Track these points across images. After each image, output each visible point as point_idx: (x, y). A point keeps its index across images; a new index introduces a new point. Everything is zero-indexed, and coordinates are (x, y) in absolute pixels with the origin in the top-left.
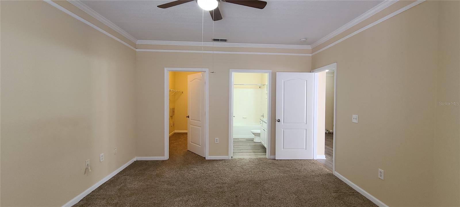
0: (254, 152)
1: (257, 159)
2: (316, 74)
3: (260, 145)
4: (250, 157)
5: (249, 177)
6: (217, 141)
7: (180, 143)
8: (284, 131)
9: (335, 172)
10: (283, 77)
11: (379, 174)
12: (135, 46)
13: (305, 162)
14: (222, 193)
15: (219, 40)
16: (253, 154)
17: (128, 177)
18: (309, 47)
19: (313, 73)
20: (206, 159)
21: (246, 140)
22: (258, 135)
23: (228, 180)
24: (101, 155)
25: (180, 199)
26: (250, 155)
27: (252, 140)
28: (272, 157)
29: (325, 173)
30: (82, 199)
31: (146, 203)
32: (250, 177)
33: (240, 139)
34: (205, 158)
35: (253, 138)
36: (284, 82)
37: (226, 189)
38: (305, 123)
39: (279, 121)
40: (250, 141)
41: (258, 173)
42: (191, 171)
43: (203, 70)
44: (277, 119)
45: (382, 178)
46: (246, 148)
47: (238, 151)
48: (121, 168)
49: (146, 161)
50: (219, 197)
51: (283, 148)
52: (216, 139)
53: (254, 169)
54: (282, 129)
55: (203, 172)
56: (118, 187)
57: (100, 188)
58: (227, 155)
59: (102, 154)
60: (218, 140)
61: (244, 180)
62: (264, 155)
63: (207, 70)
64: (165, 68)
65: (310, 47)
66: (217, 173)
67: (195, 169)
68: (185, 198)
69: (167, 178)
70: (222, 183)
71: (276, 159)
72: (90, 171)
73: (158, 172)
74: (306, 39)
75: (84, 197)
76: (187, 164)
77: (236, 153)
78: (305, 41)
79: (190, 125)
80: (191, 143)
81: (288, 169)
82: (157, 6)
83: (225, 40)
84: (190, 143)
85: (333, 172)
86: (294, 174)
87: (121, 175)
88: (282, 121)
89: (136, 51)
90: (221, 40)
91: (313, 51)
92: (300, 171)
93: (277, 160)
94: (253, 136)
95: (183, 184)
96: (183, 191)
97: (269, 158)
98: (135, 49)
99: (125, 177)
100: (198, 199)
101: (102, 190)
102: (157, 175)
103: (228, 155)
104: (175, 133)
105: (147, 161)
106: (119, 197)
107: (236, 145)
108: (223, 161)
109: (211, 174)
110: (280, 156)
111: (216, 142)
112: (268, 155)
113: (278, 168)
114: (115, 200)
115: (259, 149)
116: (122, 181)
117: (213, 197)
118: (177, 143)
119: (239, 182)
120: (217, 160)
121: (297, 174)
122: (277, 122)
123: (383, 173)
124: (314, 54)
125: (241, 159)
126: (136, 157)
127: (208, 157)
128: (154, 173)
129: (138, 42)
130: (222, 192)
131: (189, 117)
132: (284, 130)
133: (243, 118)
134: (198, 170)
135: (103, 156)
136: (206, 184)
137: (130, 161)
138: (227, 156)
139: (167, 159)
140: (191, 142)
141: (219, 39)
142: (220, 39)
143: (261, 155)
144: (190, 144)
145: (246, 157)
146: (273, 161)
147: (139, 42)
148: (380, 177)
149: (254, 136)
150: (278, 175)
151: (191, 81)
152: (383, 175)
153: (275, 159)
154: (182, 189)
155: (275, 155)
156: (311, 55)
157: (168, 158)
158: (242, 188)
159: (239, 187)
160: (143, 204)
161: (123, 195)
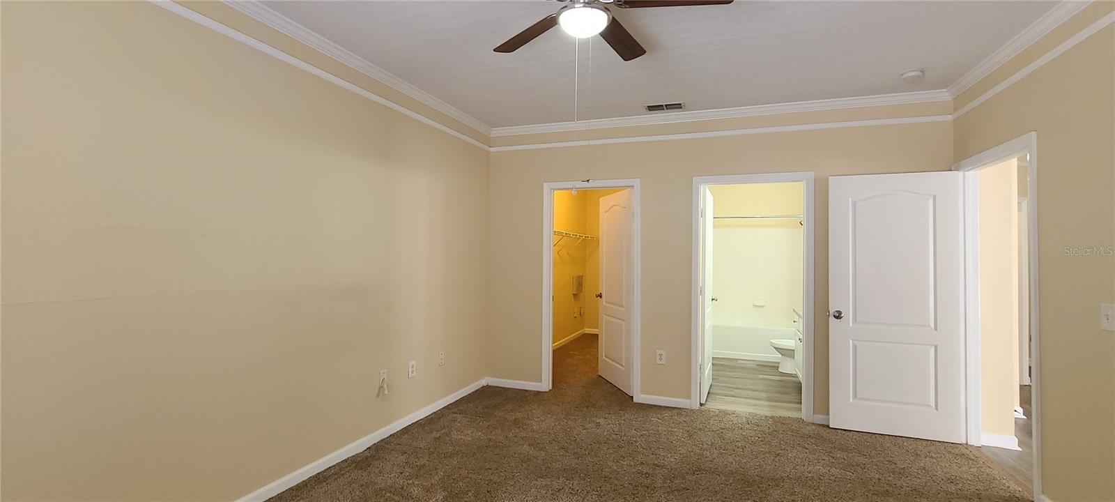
0: (770, 400)
1: (772, 417)
2: (971, 173)
3: (794, 382)
4: (751, 410)
5: (732, 463)
6: (660, 359)
7: (588, 357)
8: (855, 347)
9: (1043, 497)
12: (489, 142)
13: (933, 448)
14: (646, 489)
15: (662, 108)
16: (767, 403)
17: (459, 417)
18: (944, 95)
19: (960, 174)
20: (635, 400)
21: (758, 365)
22: (788, 353)
23: (672, 460)
24: (411, 364)
25: (544, 483)
26: (755, 405)
27: (774, 367)
28: (819, 419)
29: (1001, 493)
30: (369, 446)
31: (475, 477)
32: (734, 463)
33: (739, 362)
34: (632, 397)
35: (779, 363)
36: (854, 205)
37: (659, 482)
38: (932, 325)
39: (838, 316)
40: (768, 370)
41: (764, 456)
42: (590, 425)
43: (629, 184)
44: (832, 310)
46: (752, 387)
47: (723, 392)
48: (452, 396)
49: (504, 388)
50: (636, 498)
51: (855, 396)
52: (658, 355)
53: (754, 443)
54: (851, 341)
55: (616, 429)
56: (435, 435)
57: (406, 430)
58: (687, 398)
59: (413, 363)
60: (663, 357)
61: (716, 466)
62: (795, 409)
63: (637, 182)
64: (545, 184)
65: (947, 94)
66: (651, 439)
67: (601, 421)
68: (556, 484)
69: (533, 431)
70: (654, 465)
71: (831, 426)
72: (386, 392)
73: (519, 415)
74: (922, 72)
75: (374, 443)
76: (587, 407)
77: (718, 394)
78: (918, 76)
79: (604, 315)
80: (606, 359)
81: (862, 459)
82: (494, 50)
83: (678, 106)
84: (604, 358)
85: (1033, 497)
86: (877, 476)
87: (449, 411)
88: (848, 314)
89: (490, 152)
90: (666, 105)
92: (902, 472)
93: (833, 430)
94: (776, 357)
95: (563, 451)
96: (557, 466)
97: (810, 421)
98: (486, 147)
99: (455, 415)
100: (585, 492)
101: (406, 436)
102: (516, 423)
103: (689, 397)
104: (584, 335)
106: (430, 454)
107: (724, 377)
108: (676, 411)
109: (635, 439)
110: (843, 417)
111: (658, 362)
112: (806, 412)
113: (830, 452)
114: (421, 459)
115: (787, 394)
116: (447, 423)
117: (620, 494)
118: (581, 357)
119: (699, 470)
120: (660, 407)
121: (890, 479)
122: (832, 319)
124: (963, 110)
125: (725, 413)
126: (486, 378)
127: (639, 398)
128: (511, 417)
129: (493, 132)
130: (648, 487)
131: (601, 297)
132: (855, 342)
133: (755, 306)
134: (607, 423)
135: (414, 367)
136: (616, 461)
137: (473, 385)
138: (687, 401)
139: (548, 390)
140: (606, 357)
141: (662, 106)
142: (664, 104)
143: (789, 409)
144: (604, 361)
145: (740, 410)
146: (821, 430)
147: (496, 132)
149: (780, 356)
150: (823, 470)
151: (606, 212)
153: (828, 426)
154: (557, 461)
155: (828, 414)
156: (950, 118)
157: (551, 388)
158: (703, 487)
159: (696, 482)
160: (468, 479)
161: (439, 452)
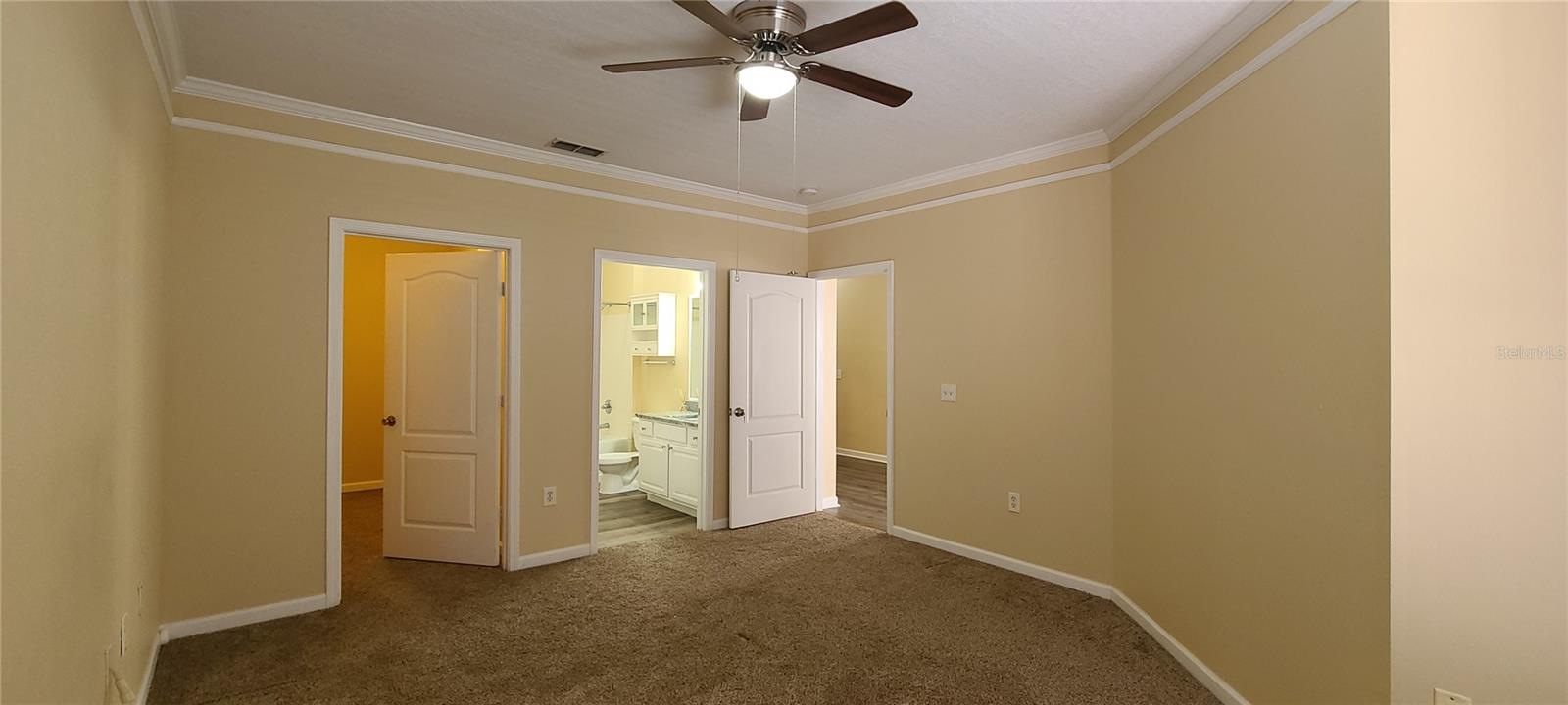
1: (676, 537)
2: (820, 282)
6: (550, 500)
8: (750, 442)
9: (895, 527)
10: (748, 287)
11: (1011, 502)
15: (572, 148)
16: (644, 526)
18: (803, 210)
20: (510, 568)
28: (719, 524)
36: (751, 300)
38: (799, 412)
39: (740, 414)
43: (501, 245)
44: (733, 407)
45: (1018, 510)
51: (750, 491)
52: (546, 493)
54: (748, 437)
60: (554, 496)
63: (515, 243)
64: (333, 218)
65: (806, 210)
71: (733, 527)
79: (404, 454)
80: (408, 525)
83: (596, 153)
84: (403, 524)
85: (886, 530)
88: (746, 411)
91: (812, 221)
93: (736, 531)
97: (711, 528)
103: (588, 541)
105: (245, 631)
108: (579, 563)
110: (746, 512)
111: (546, 503)
120: (555, 565)
122: (733, 418)
123: (1018, 499)
124: (813, 230)
125: (630, 546)
126: (164, 627)
127: (517, 562)
129: (184, 84)
132: (752, 439)
138: (586, 546)
139: (336, 603)
140: (409, 521)
141: (577, 146)
144: (405, 528)
146: (723, 534)
148: (1013, 510)
152: (1018, 503)
153: (729, 528)
155: (729, 516)
156: (806, 231)
157: (340, 598)
